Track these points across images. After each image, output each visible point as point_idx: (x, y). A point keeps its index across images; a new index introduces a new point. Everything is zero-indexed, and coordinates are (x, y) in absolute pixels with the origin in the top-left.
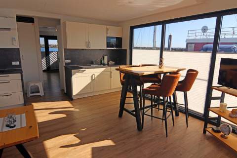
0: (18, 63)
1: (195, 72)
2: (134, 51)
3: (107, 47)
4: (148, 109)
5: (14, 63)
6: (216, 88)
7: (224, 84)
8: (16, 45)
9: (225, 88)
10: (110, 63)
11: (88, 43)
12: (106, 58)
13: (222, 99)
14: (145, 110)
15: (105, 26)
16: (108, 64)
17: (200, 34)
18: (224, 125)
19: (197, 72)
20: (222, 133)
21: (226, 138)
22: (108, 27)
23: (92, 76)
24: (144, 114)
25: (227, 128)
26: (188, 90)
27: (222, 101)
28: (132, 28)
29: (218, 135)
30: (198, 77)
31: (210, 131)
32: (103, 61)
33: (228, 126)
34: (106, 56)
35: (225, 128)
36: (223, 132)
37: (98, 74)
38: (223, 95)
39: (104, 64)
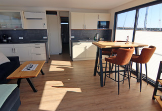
0: (46, 38)
2: (117, 31)
3: (98, 28)
5: (44, 38)
8: (46, 28)
11: (85, 26)
12: (98, 35)
15: (97, 14)
16: (99, 40)
19: (155, 48)
22: (99, 14)
23: (85, 47)
24: (105, 75)
31: (157, 99)
32: (95, 38)
37: (90, 46)
39: (96, 40)
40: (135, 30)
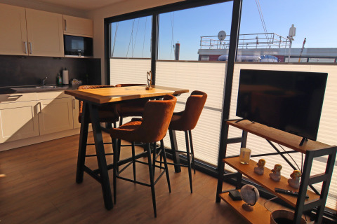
1: (202, 96)
2: (112, 61)
3: (66, 53)
4: (127, 164)
6: (233, 122)
7: (246, 115)
9: (247, 122)
10: (73, 83)
11: (27, 45)
12: (66, 73)
13: (243, 141)
14: (121, 167)
15: (61, 15)
16: (70, 85)
17: (216, 43)
18: (247, 187)
19: (205, 96)
20: (243, 202)
21: (251, 210)
22: (66, 17)
23: (35, 107)
24: (116, 176)
25: (252, 194)
26: (193, 127)
27: (243, 146)
28: (108, 22)
29: (238, 206)
31: (227, 199)
32: (60, 80)
33: (253, 189)
34: (66, 70)
35: (249, 194)
36: (245, 201)
37: (48, 102)
38: (245, 135)
39: (63, 85)
40: (154, 60)
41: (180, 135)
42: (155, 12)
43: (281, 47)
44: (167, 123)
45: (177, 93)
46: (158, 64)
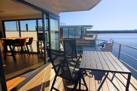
30: (33, 40)
40: (20, 31)
41: (29, 46)
42: (19, 20)
43: (62, 25)
44: (25, 44)
45: (27, 38)
46: (21, 32)
